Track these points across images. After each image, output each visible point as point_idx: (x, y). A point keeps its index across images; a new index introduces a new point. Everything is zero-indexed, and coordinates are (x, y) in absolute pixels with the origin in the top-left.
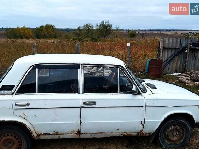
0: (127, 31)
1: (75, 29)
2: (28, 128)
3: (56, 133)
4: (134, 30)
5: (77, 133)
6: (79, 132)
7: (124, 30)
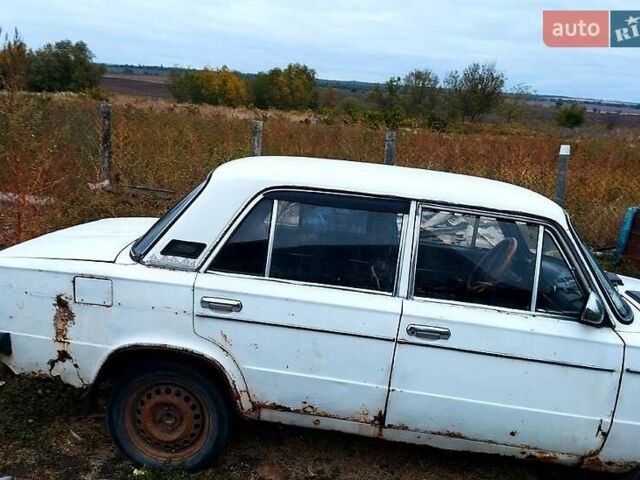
0: (554, 104)
1: (377, 87)
2: (228, 381)
3: (309, 409)
4: (581, 103)
5: (372, 422)
6: (380, 419)
7: (543, 99)
